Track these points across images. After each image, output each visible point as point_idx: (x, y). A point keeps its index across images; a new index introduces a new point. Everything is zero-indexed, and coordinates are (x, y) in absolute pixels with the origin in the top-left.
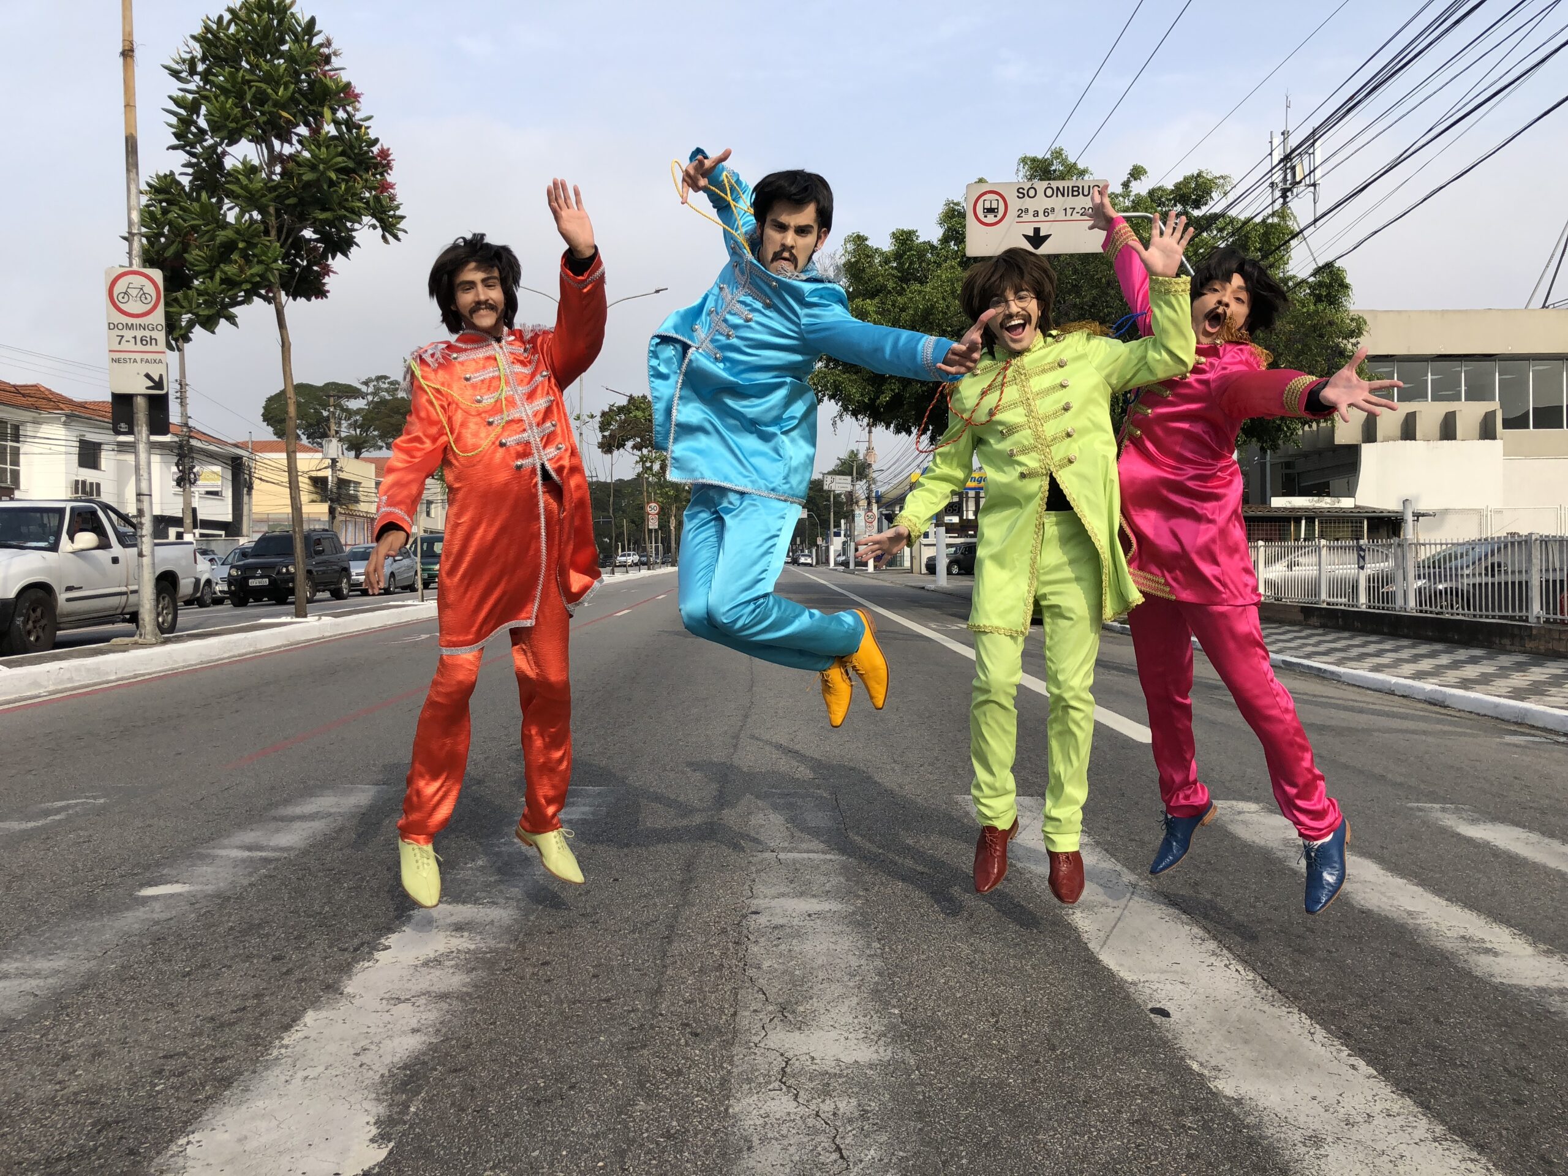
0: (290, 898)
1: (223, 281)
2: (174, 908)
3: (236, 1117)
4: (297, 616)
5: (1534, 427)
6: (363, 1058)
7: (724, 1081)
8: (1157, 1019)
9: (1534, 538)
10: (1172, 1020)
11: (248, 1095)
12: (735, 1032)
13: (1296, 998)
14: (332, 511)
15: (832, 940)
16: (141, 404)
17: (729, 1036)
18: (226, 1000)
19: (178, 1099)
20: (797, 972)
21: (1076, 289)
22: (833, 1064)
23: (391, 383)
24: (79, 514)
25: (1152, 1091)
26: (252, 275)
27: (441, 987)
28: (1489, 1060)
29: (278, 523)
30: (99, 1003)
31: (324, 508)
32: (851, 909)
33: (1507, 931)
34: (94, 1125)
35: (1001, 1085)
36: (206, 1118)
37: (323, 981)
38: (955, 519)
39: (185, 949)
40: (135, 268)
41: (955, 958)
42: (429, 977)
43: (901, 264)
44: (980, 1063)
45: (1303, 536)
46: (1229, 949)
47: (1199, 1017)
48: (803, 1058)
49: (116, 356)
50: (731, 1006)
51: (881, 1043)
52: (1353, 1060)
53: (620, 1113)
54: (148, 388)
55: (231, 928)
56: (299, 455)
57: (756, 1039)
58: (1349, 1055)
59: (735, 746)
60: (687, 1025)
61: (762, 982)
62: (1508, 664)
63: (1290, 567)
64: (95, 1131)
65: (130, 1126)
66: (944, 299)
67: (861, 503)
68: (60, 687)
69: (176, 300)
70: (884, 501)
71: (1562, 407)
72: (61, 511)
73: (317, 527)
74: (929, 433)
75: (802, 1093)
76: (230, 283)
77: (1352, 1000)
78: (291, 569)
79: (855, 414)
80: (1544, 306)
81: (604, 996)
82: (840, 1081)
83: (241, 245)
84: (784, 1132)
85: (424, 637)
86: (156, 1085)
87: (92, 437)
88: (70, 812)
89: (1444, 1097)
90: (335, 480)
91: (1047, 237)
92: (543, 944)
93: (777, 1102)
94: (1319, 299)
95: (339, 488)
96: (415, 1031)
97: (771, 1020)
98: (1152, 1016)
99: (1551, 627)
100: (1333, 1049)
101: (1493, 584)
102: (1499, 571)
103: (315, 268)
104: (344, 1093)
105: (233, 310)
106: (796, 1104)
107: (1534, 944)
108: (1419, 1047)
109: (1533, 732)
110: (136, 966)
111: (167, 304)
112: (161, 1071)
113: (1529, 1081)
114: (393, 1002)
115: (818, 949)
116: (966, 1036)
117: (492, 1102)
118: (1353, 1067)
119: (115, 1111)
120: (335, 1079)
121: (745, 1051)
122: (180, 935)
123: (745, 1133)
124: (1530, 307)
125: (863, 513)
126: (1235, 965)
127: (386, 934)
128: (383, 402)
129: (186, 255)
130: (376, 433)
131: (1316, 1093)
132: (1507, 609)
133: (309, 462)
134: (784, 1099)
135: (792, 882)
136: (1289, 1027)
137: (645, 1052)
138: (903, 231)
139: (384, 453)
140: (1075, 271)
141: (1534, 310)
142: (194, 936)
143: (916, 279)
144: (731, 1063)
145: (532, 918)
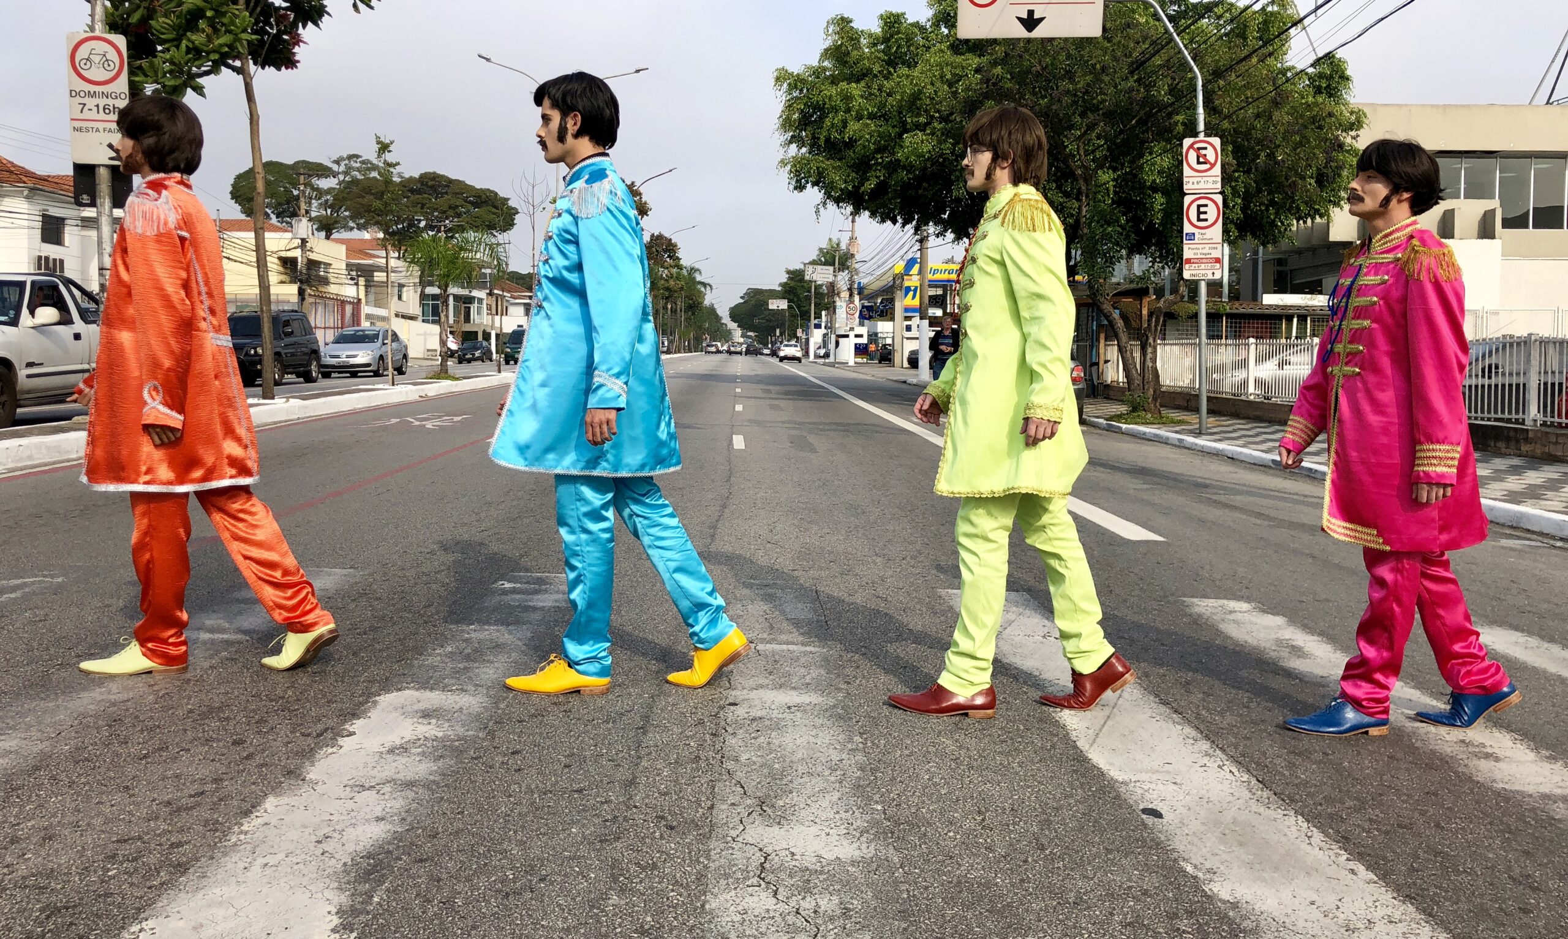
0: (253, 681)
1: (188, 50)
2: (131, 689)
3: (192, 904)
4: (264, 398)
5: (1534, 227)
6: (324, 846)
7: (700, 877)
8: (1149, 820)
9: (1533, 338)
10: (1164, 821)
11: (204, 882)
12: (712, 826)
13: (1292, 800)
14: (301, 293)
15: (813, 733)
16: (103, 175)
17: (706, 830)
18: (184, 784)
19: (132, 884)
20: (777, 766)
21: (1070, 75)
22: (814, 860)
23: (363, 162)
24: (41, 289)
25: (1145, 893)
26: (221, 46)
27: (409, 775)
28: (1493, 867)
29: (246, 303)
30: (52, 785)
31: (294, 289)
32: (831, 702)
33: (1508, 737)
34: (42, 910)
35: (988, 885)
36: (161, 904)
37: (285, 767)
38: (939, 313)
39: (142, 731)
40: (97, 33)
41: (942, 755)
42: (395, 764)
43: (889, 48)
44: (966, 862)
45: (1294, 334)
46: (1222, 749)
47: (1193, 819)
48: (784, 853)
49: (78, 124)
50: (708, 799)
51: (863, 839)
52: (1352, 865)
53: (592, 907)
54: (111, 159)
55: (191, 711)
56: (267, 235)
57: (734, 833)
58: (1348, 859)
59: (713, 536)
60: (662, 818)
61: (740, 775)
62: (1503, 468)
63: (1281, 365)
64: (43, 916)
65: (80, 913)
66: (932, 84)
67: (843, 295)
68: (20, 465)
69: (140, 68)
70: (866, 292)
71: (1563, 207)
72: (21, 285)
73: (286, 308)
74: (914, 223)
75: (781, 890)
76: (196, 53)
77: (1349, 803)
78: (260, 351)
79: (837, 201)
80: (1548, 103)
81: (576, 787)
82: (822, 877)
83: (209, 14)
84: (763, 930)
85: (394, 421)
86: (109, 870)
87: (55, 211)
88: (27, 590)
89: (1447, 904)
90: (305, 260)
91: (1042, 19)
92: (514, 733)
93: (756, 899)
94: (1318, 91)
95: (308, 269)
96: (379, 819)
97: (749, 814)
98: (1144, 816)
99: (1548, 430)
100: (1331, 853)
101: (1490, 386)
102: (1497, 373)
103: (285, 37)
104: (305, 881)
105: (201, 81)
106: (774, 901)
107: (1536, 749)
108: (1420, 852)
109: (1529, 536)
110: (90, 748)
111: (131, 73)
112: (114, 856)
113: (1534, 889)
114: (356, 789)
115: (798, 742)
116: (951, 834)
117: (459, 893)
118: (1353, 871)
119: (65, 897)
120: (296, 867)
121: (722, 846)
122: (137, 717)
123: (722, 930)
124: (1534, 103)
125: (844, 305)
126: (1230, 766)
127: (350, 720)
128: (355, 182)
129: (152, 22)
130: (347, 213)
131: (1314, 897)
132: (1503, 412)
133: (278, 242)
134: (763, 895)
135: (771, 673)
136: (1286, 830)
137: (619, 845)
138: (891, 14)
139: (356, 234)
140: (1069, 56)
141: (1538, 106)
142: (152, 718)
143: (903, 64)
144: (708, 857)
145: (502, 706)
